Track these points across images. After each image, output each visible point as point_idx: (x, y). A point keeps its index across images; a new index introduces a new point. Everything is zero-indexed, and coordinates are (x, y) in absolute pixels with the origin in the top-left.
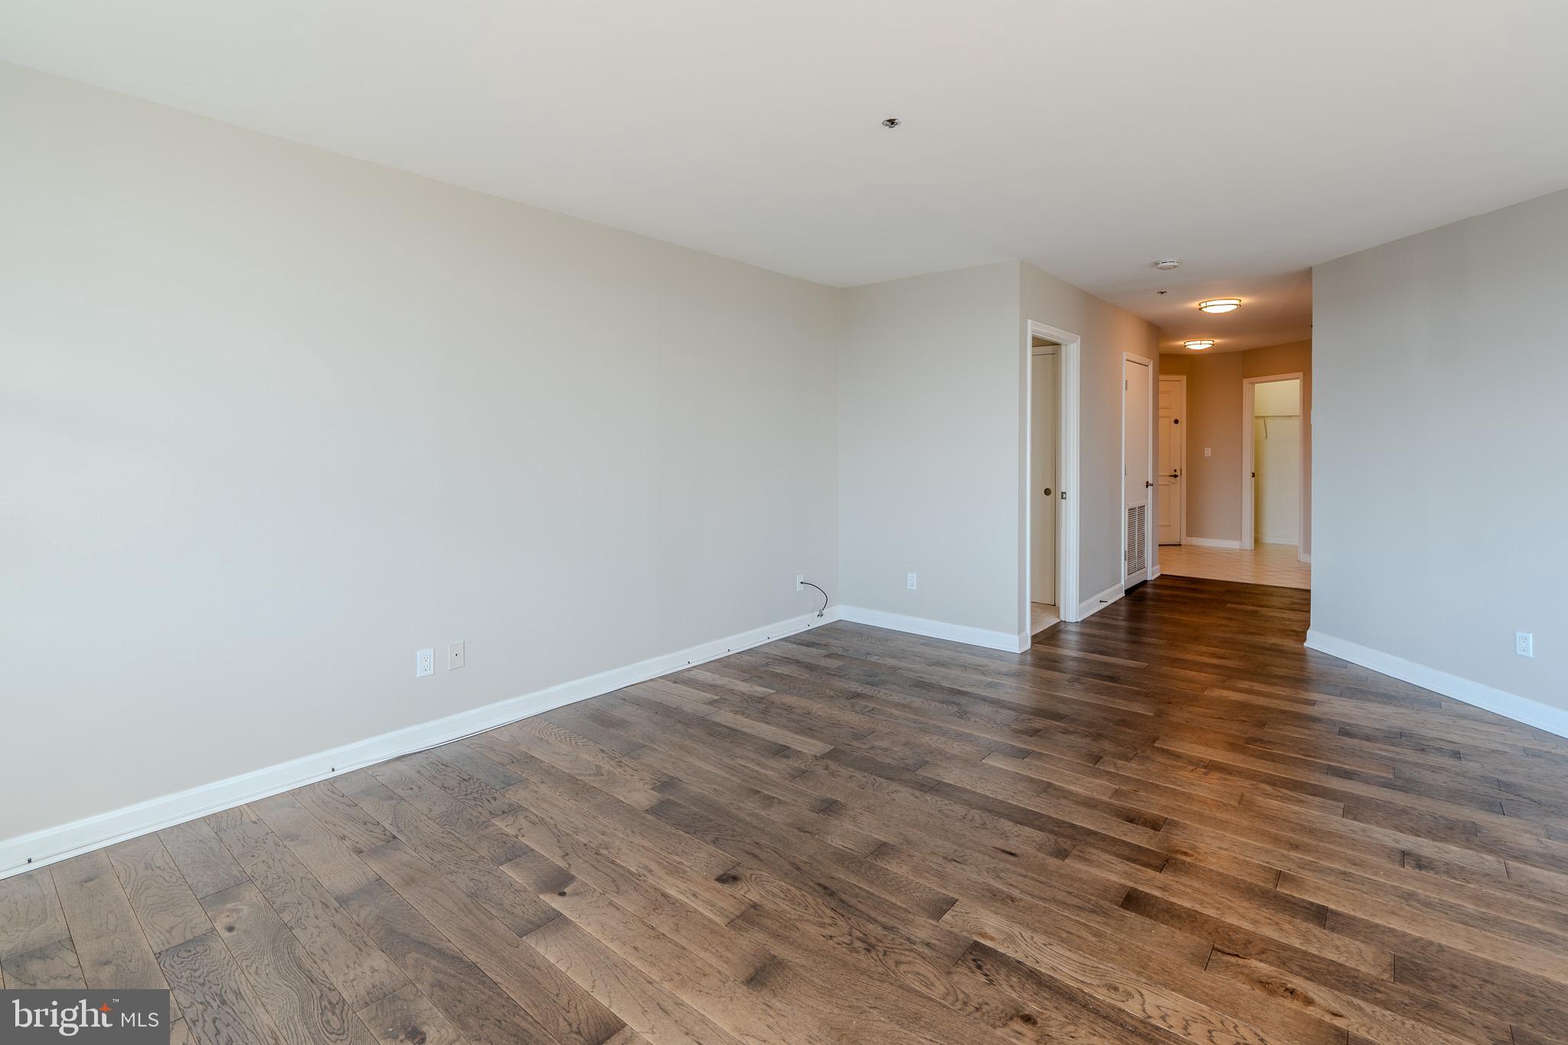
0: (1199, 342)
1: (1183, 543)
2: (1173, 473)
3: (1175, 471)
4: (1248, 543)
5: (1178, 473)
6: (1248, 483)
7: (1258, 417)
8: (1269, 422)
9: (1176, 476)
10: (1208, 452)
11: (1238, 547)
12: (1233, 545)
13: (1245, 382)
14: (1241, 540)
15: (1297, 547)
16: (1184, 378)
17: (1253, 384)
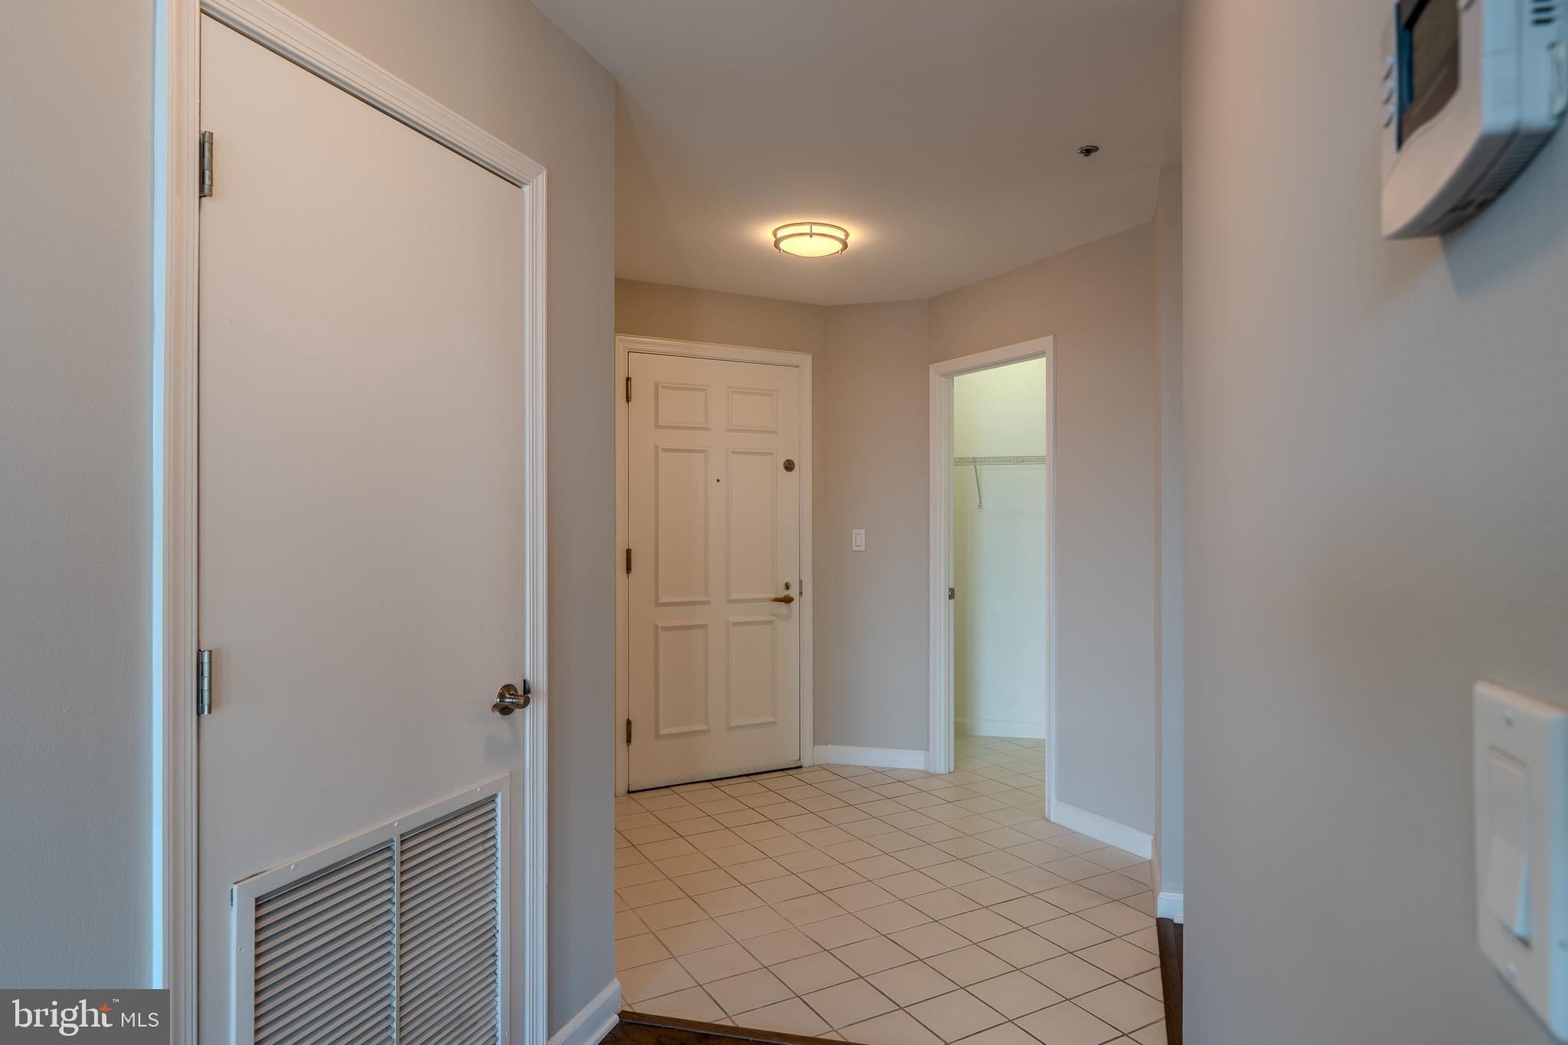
0: (806, 229)
1: (806, 762)
2: (783, 593)
3: (787, 587)
4: (939, 756)
5: (793, 592)
6: (940, 612)
7: (962, 461)
8: (986, 471)
9: (788, 600)
10: (859, 539)
11: (922, 768)
12: (908, 760)
13: (934, 370)
14: (928, 750)
15: (1044, 740)
16: (806, 361)
17: (950, 376)
